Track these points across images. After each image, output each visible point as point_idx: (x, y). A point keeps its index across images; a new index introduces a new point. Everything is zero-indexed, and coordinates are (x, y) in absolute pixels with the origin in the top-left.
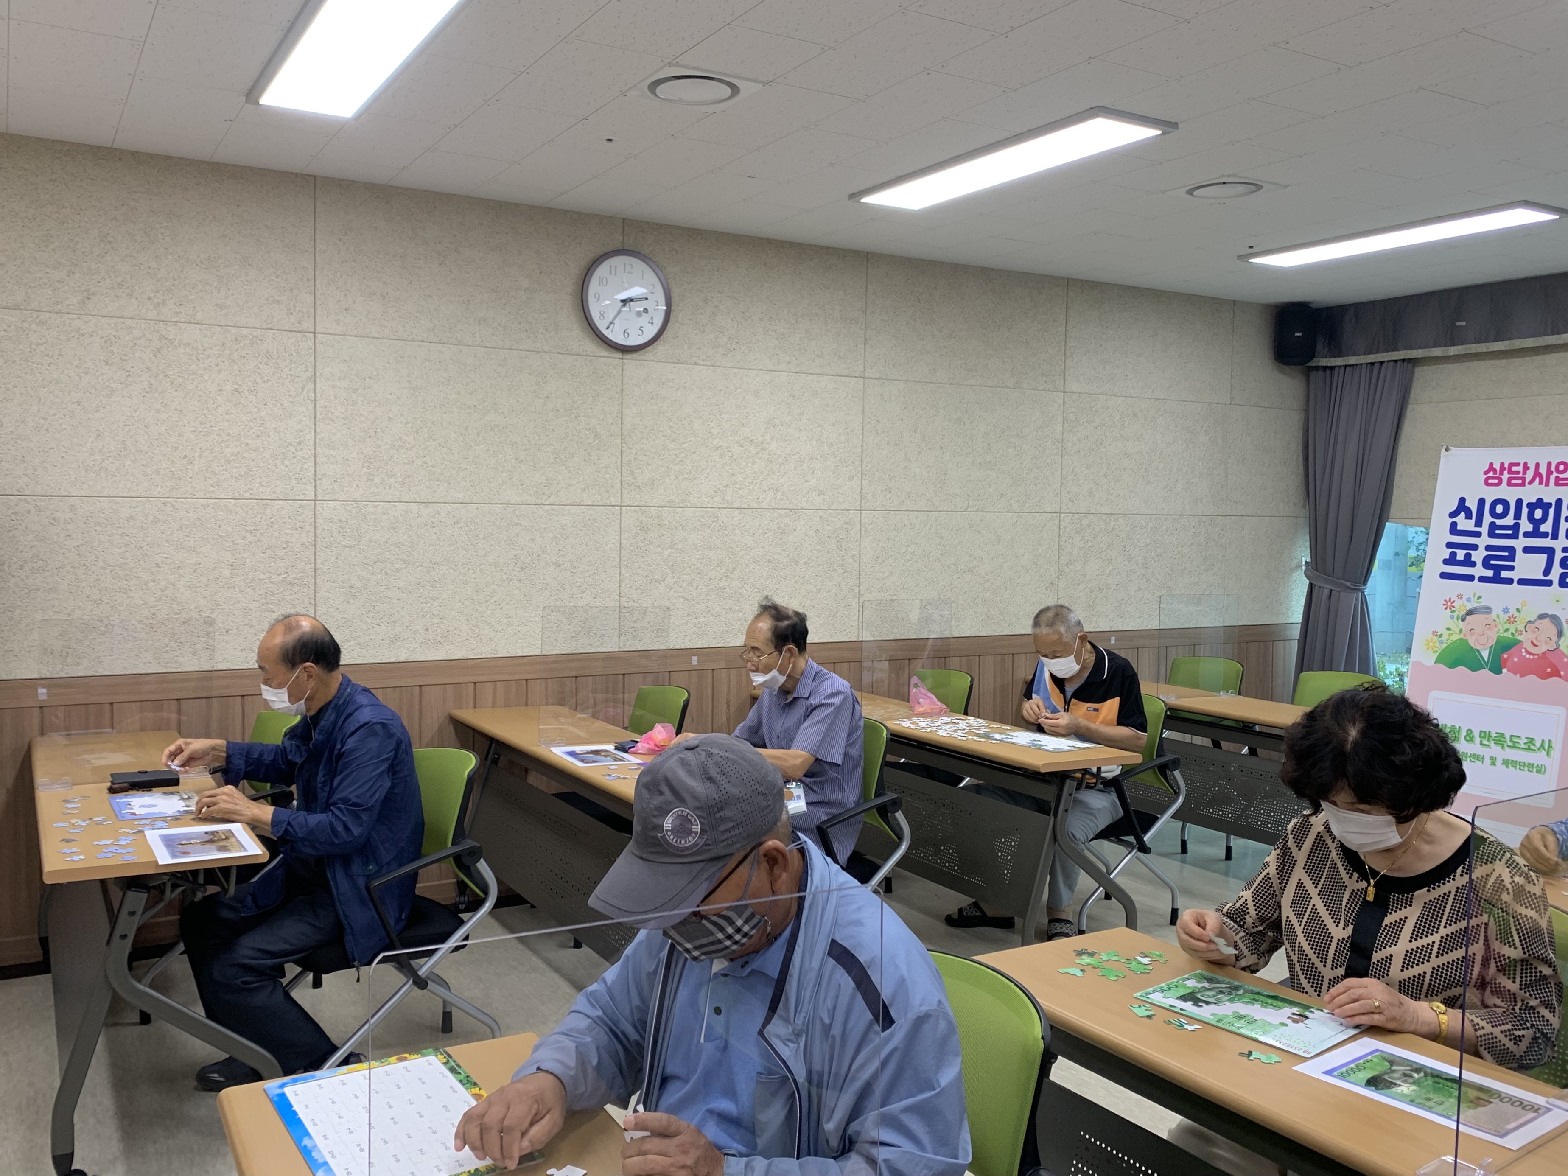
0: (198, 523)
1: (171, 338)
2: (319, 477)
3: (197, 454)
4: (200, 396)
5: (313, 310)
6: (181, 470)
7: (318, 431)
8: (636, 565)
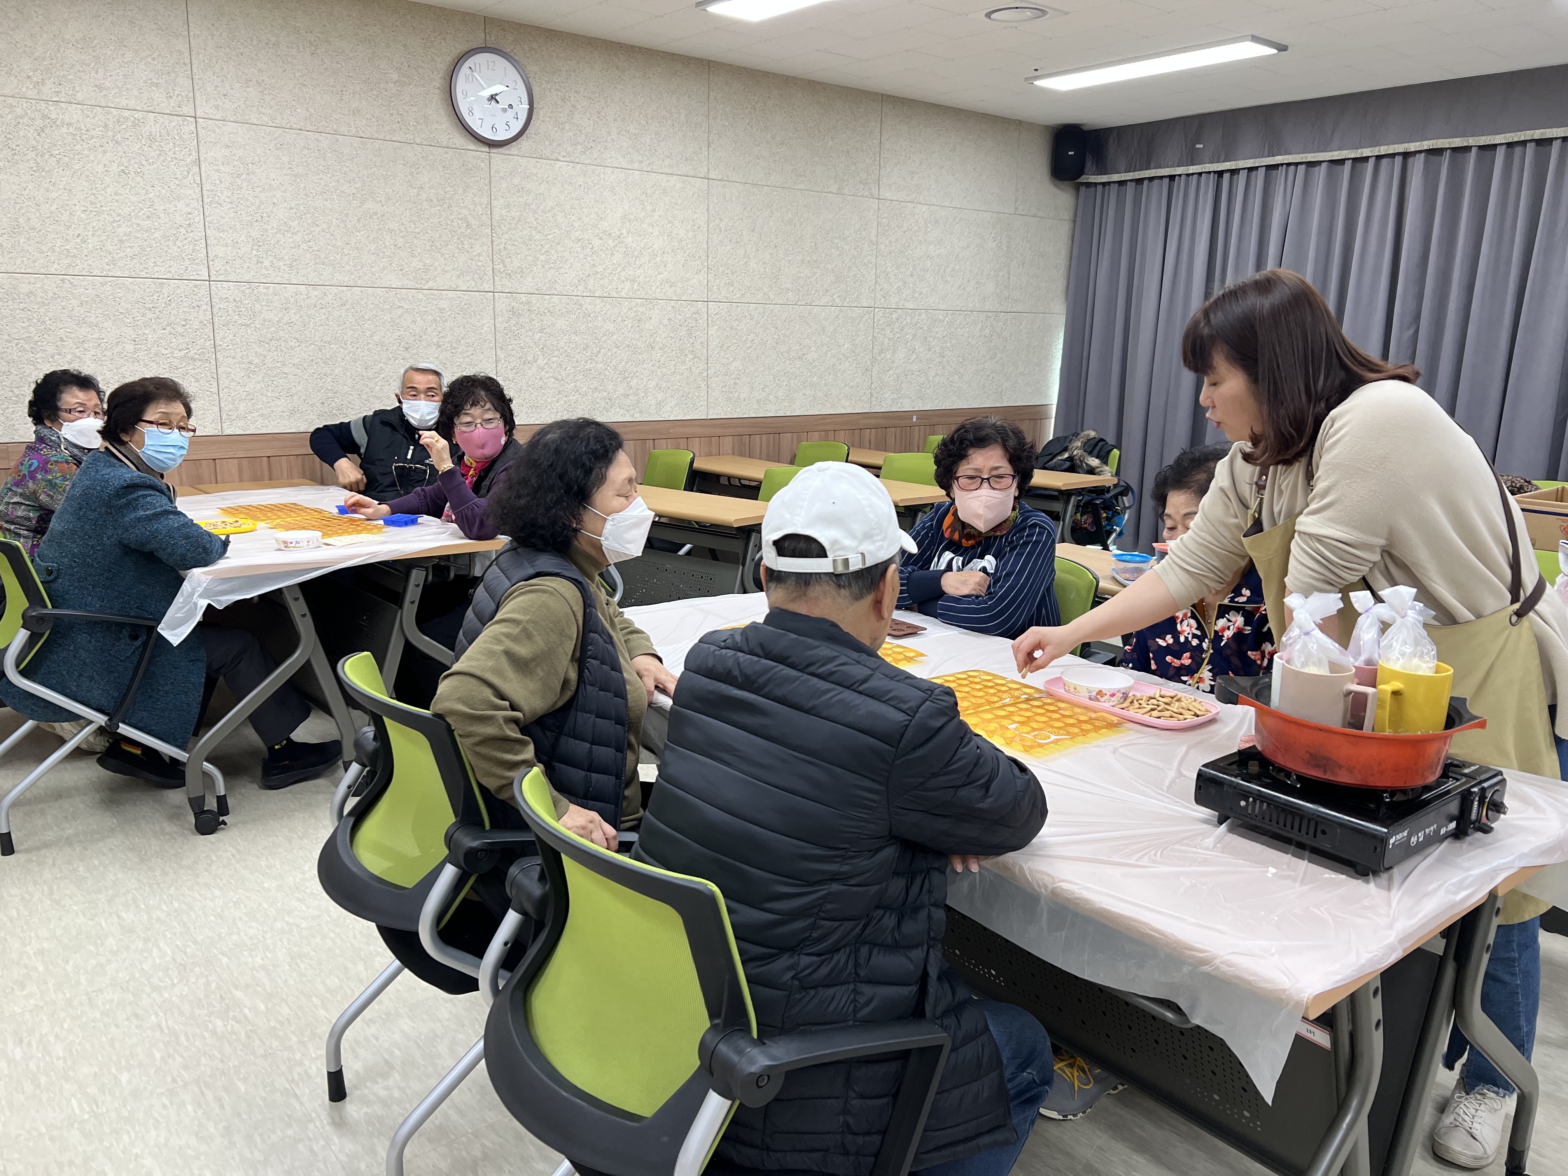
0: (98, 299)
1: (54, 117)
2: (211, 258)
3: (91, 233)
4: (87, 176)
5: (191, 94)
6: (76, 248)
7: (206, 213)
8: (510, 347)
